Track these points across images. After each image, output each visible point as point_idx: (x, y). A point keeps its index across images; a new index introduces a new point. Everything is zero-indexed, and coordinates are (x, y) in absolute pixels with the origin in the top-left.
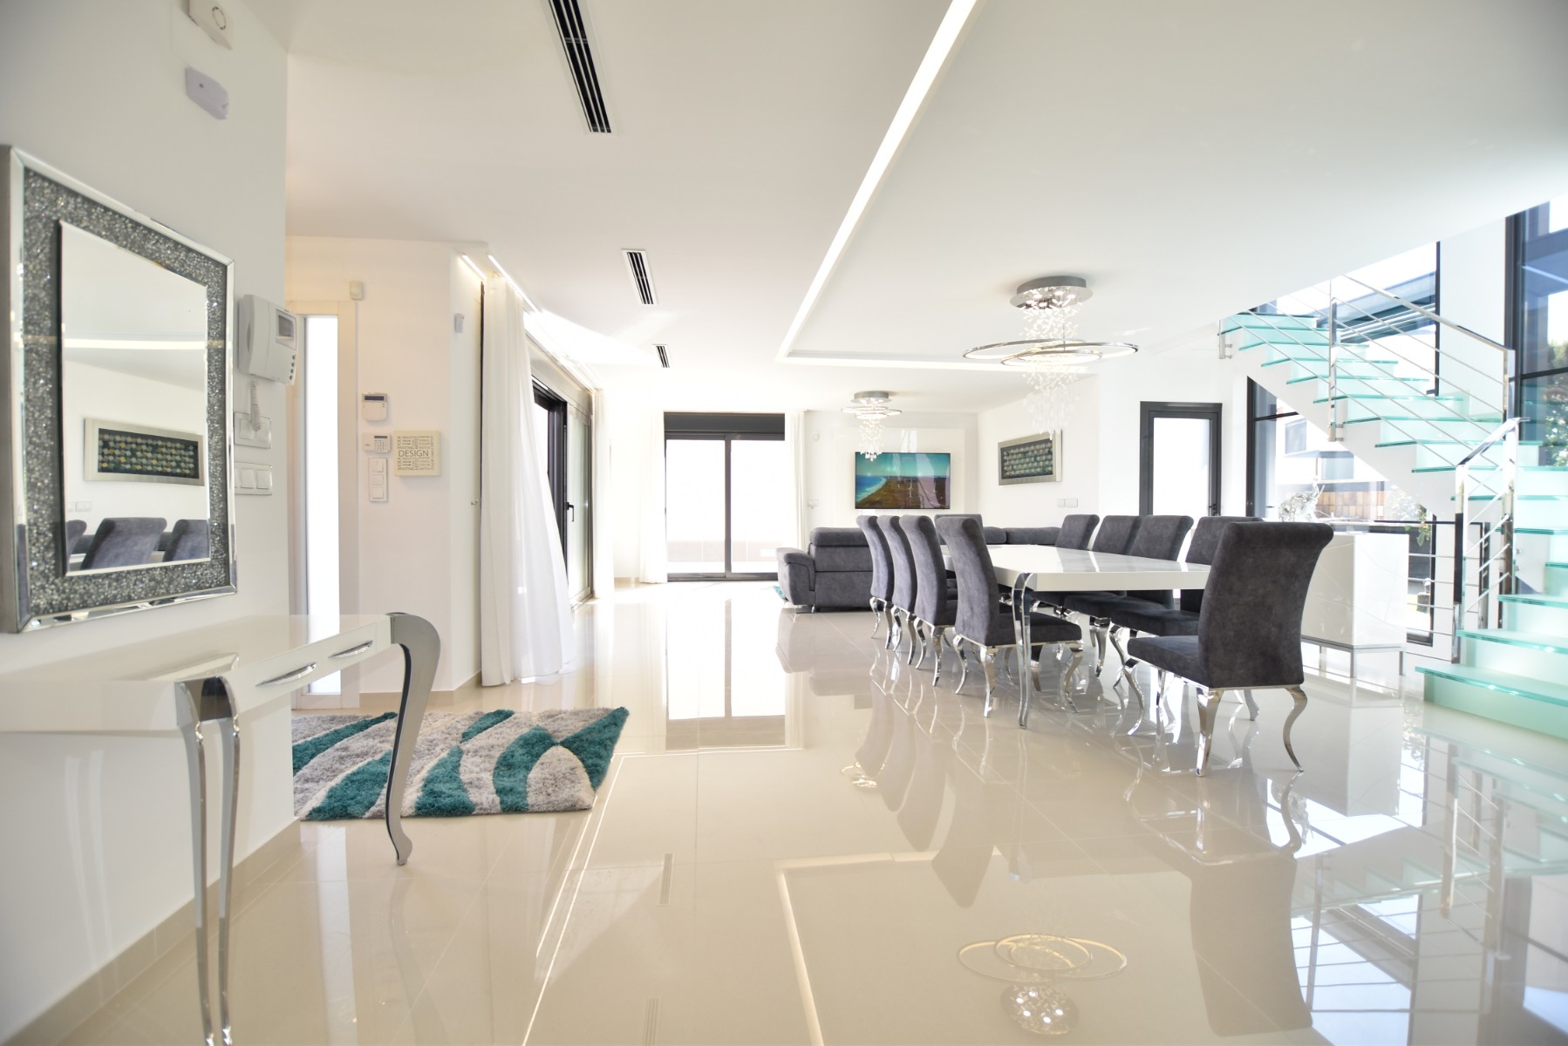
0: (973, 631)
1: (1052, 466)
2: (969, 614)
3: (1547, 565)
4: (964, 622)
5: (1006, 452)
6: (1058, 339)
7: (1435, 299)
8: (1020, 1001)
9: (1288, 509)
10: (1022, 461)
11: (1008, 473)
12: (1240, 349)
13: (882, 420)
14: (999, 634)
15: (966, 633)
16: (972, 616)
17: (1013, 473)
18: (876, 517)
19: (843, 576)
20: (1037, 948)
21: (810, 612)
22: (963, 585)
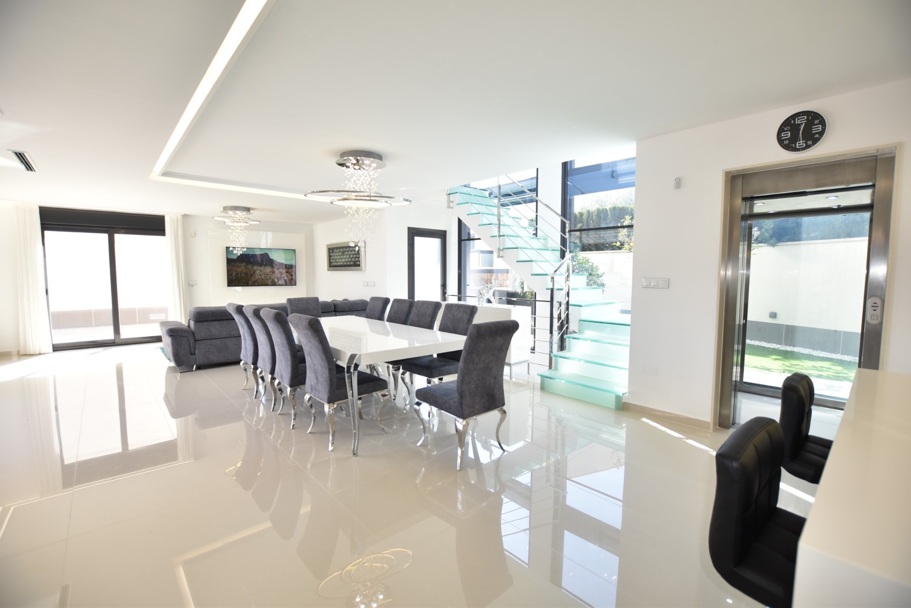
0: (319, 393)
1: (359, 261)
2: (315, 381)
3: (580, 320)
4: (311, 386)
5: (331, 250)
6: (366, 192)
7: (535, 190)
8: (358, 600)
9: (482, 293)
10: (342, 257)
11: (333, 264)
12: (457, 204)
13: (245, 226)
14: (337, 392)
15: (313, 394)
16: (317, 383)
17: (336, 264)
18: (243, 306)
19: (218, 341)
20: (366, 565)
21: (192, 371)
22: (310, 362)
